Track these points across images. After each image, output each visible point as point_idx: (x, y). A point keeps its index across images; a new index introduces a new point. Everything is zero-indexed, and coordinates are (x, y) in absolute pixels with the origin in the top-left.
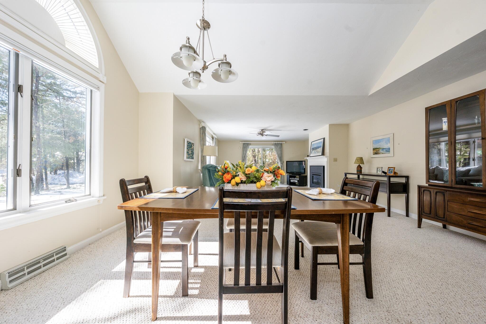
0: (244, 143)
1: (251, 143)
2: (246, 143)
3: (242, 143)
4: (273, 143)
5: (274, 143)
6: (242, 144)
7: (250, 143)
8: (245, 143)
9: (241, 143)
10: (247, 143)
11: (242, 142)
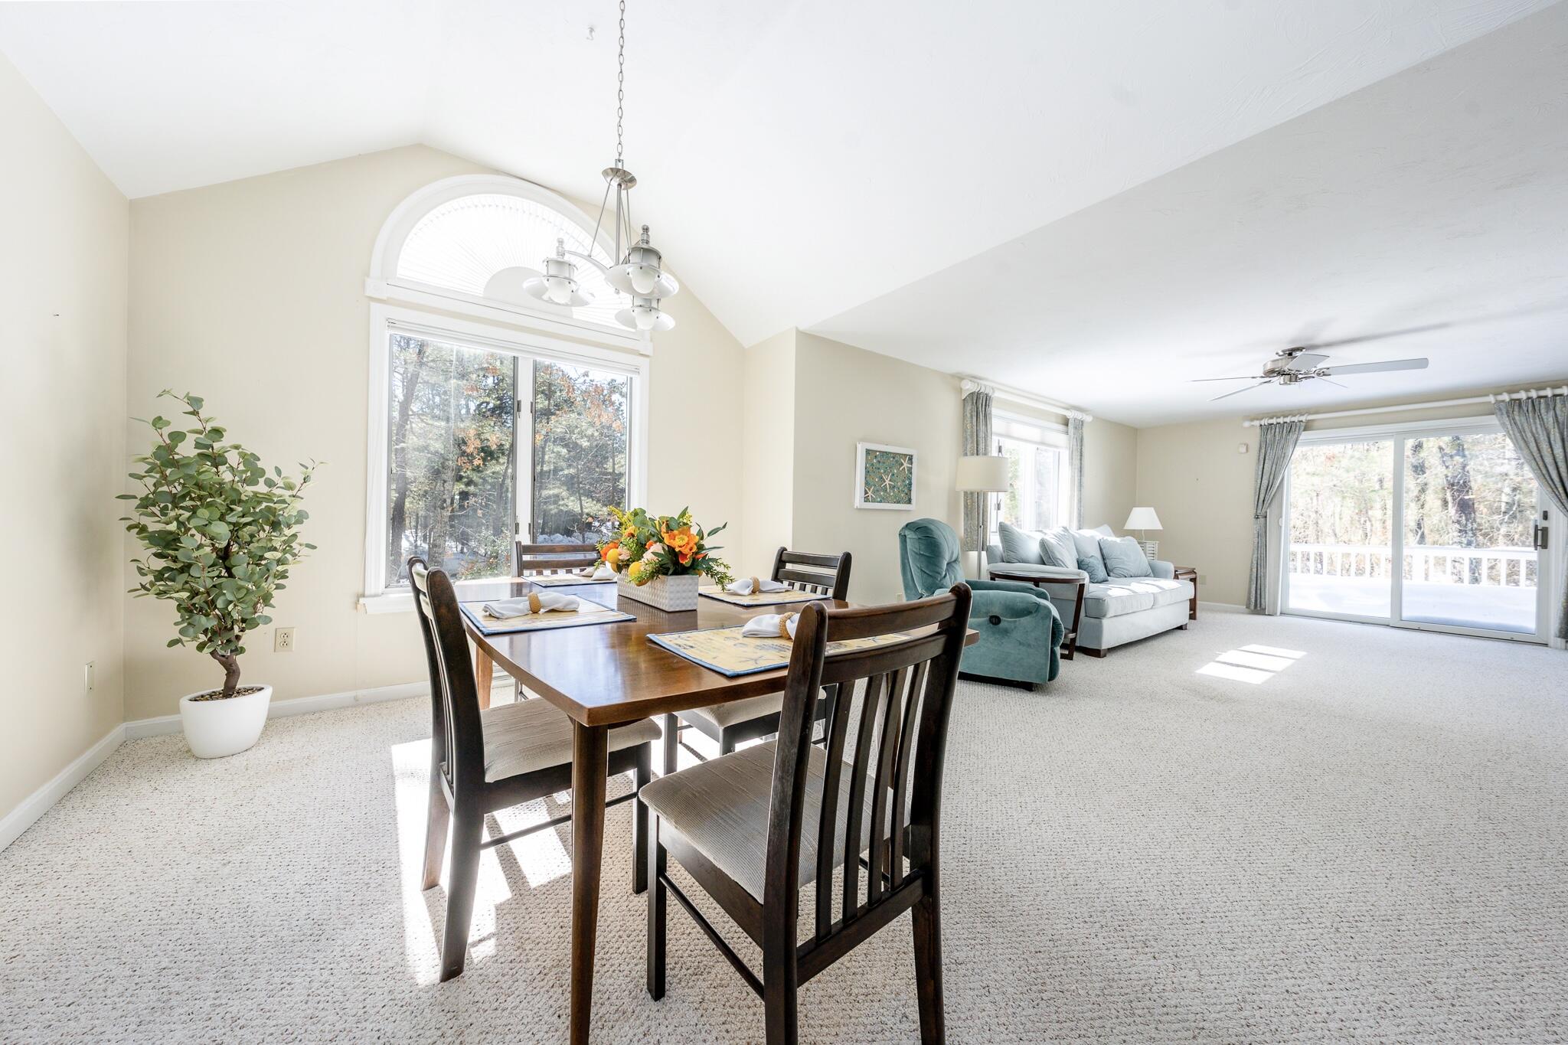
0: (1265, 422)
1: (1311, 417)
2: (1281, 420)
3: (1257, 423)
4: (1491, 399)
5: (1506, 397)
6: (1258, 430)
7: (1303, 418)
8: (1274, 421)
9: (1247, 424)
10: (1288, 420)
11: (1252, 420)
